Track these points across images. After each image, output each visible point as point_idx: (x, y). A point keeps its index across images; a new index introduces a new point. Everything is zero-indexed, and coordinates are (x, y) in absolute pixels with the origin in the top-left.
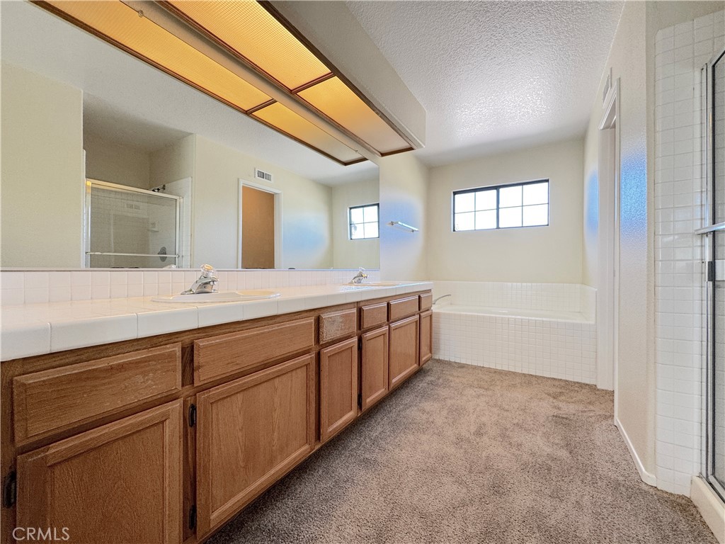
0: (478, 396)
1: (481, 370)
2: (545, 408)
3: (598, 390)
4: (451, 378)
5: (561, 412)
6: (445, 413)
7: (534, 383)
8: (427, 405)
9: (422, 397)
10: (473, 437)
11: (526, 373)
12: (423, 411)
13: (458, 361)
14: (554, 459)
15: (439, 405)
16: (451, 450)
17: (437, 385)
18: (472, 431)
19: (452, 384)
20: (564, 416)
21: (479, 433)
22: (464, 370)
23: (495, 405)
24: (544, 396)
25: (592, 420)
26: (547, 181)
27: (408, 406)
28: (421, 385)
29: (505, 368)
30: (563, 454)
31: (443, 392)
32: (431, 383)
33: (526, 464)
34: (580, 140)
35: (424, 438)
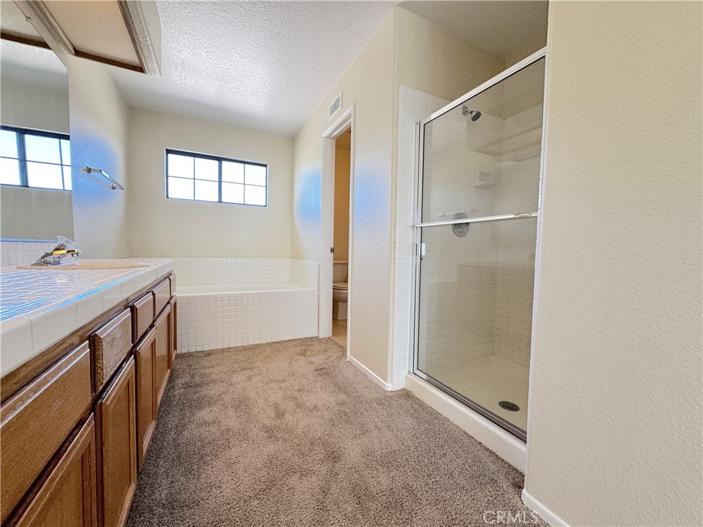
0: (249, 378)
1: (230, 351)
2: (303, 366)
3: (322, 339)
4: (206, 371)
5: (317, 365)
6: (231, 413)
7: (282, 348)
8: (204, 414)
9: (191, 406)
10: (278, 421)
11: (270, 341)
12: (206, 423)
13: (199, 349)
14: (342, 404)
15: (219, 406)
16: (271, 448)
17: (197, 385)
18: (273, 416)
19: (214, 377)
20: (321, 367)
21: (280, 414)
22: (213, 357)
23: (271, 381)
24: (297, 357)
25: (335, 363)
26: (266, 166)
27: (180, 428)
28: (176, 393)
29: (251, 343)
30: (342, 397)
31: (212, 391)
32: (187, 386)
33: (331, 420)
34: (291, 139)
35: (234, 452)
